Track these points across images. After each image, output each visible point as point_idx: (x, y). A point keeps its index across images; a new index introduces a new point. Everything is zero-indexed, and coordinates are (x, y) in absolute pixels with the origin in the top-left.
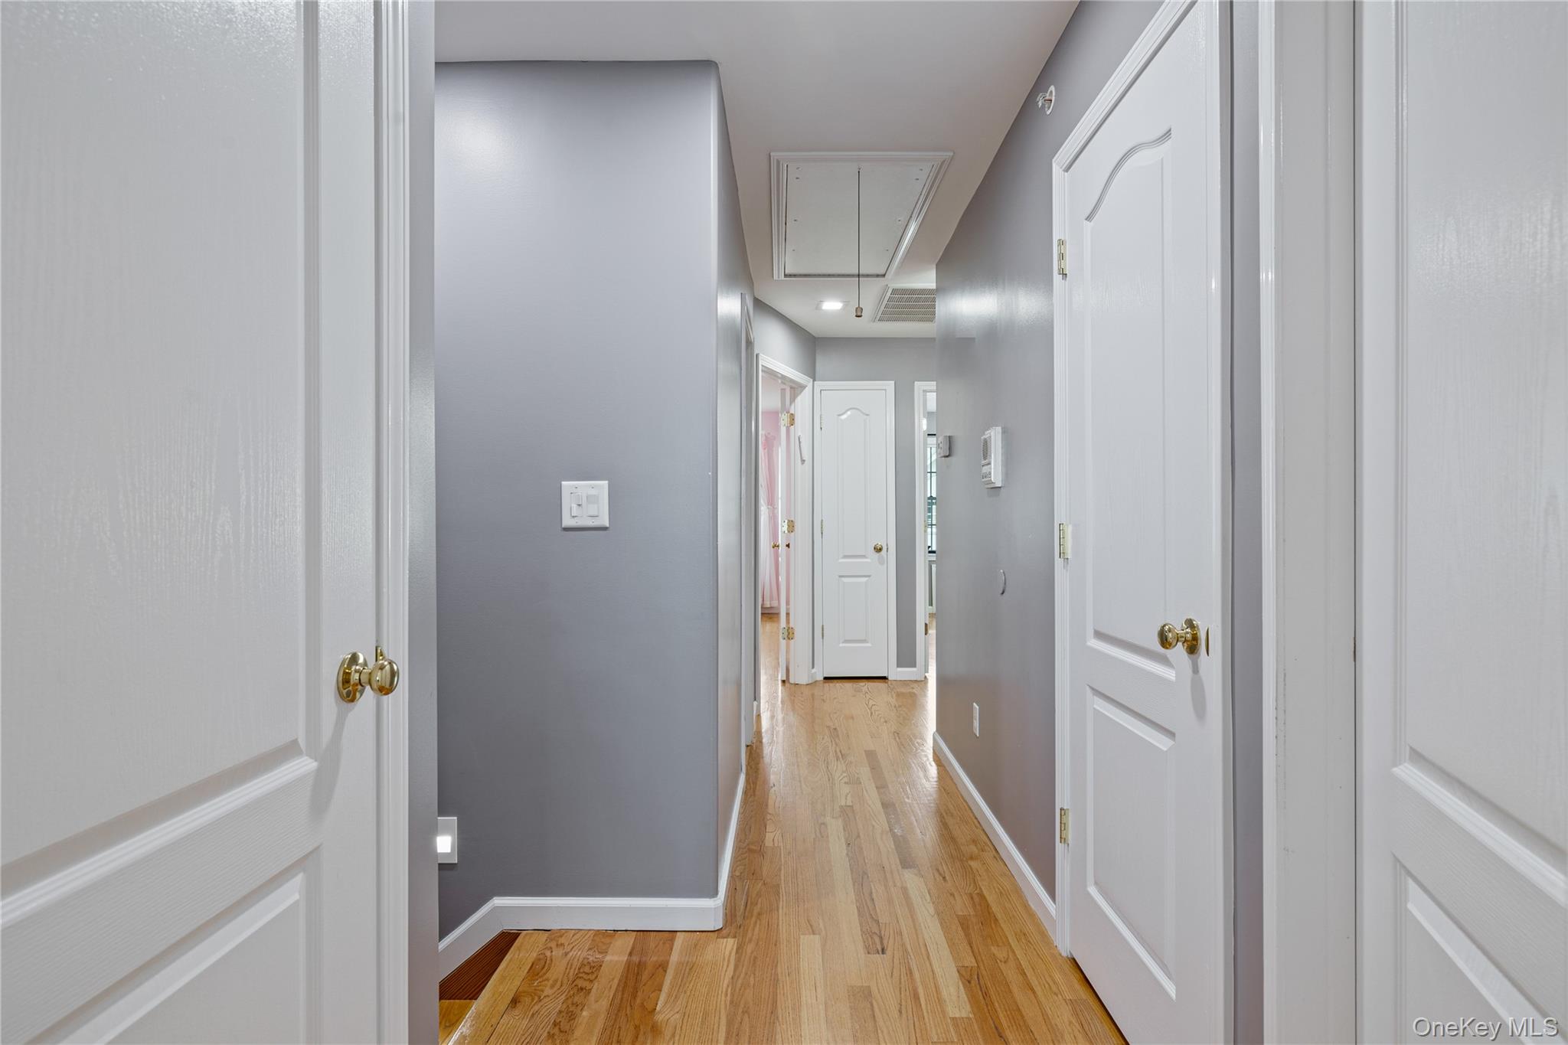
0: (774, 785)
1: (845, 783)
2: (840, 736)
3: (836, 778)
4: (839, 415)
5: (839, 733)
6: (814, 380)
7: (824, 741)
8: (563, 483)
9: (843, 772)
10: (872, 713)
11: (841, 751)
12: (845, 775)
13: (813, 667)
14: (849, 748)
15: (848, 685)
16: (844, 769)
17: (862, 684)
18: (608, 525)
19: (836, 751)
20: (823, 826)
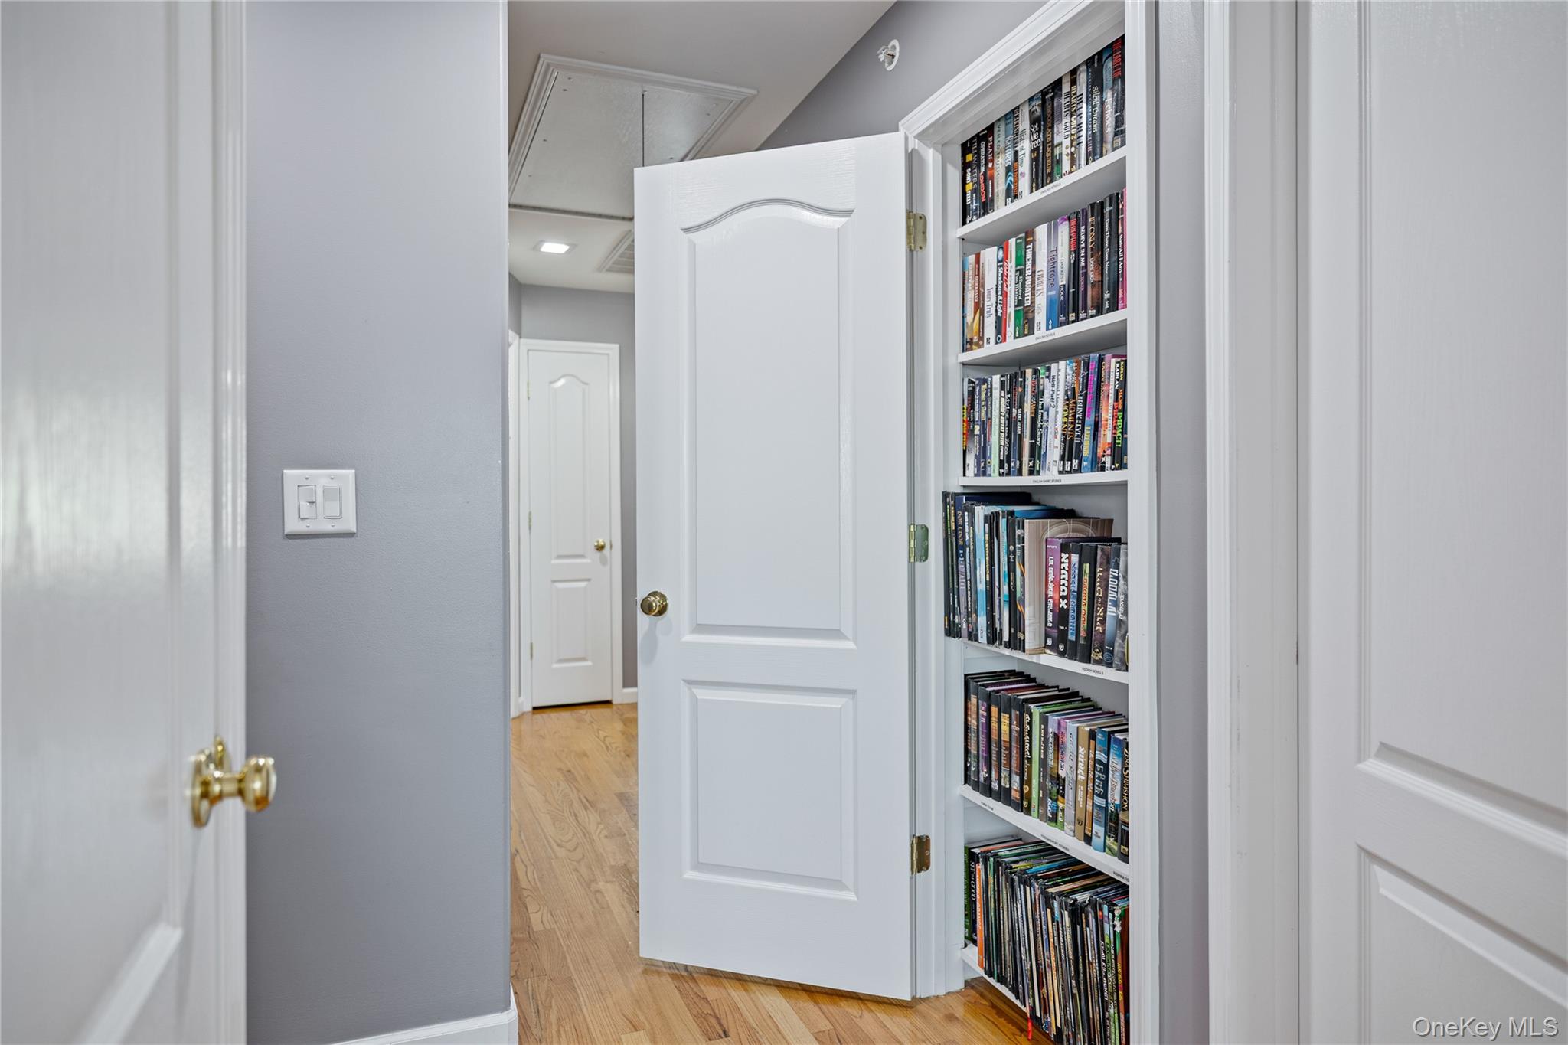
0: (517, 851)
1: (606, 836)
2: (578, 778)
3: (593, 832)
4: (551, 383)
5: (576, 774)
6: (520, 337)
7: (561, 788)
8: (285, 471)
9: (599, 823)
10: (607, 747)
11: (586, 798)
12: (602, 826)
13: (520, 696)
14: (596, 794)
15: (566, 714)
16: (599, 820)
17: (582, 711)
18: (355, 531)
19: (580, 799)
20: (598, 895)
